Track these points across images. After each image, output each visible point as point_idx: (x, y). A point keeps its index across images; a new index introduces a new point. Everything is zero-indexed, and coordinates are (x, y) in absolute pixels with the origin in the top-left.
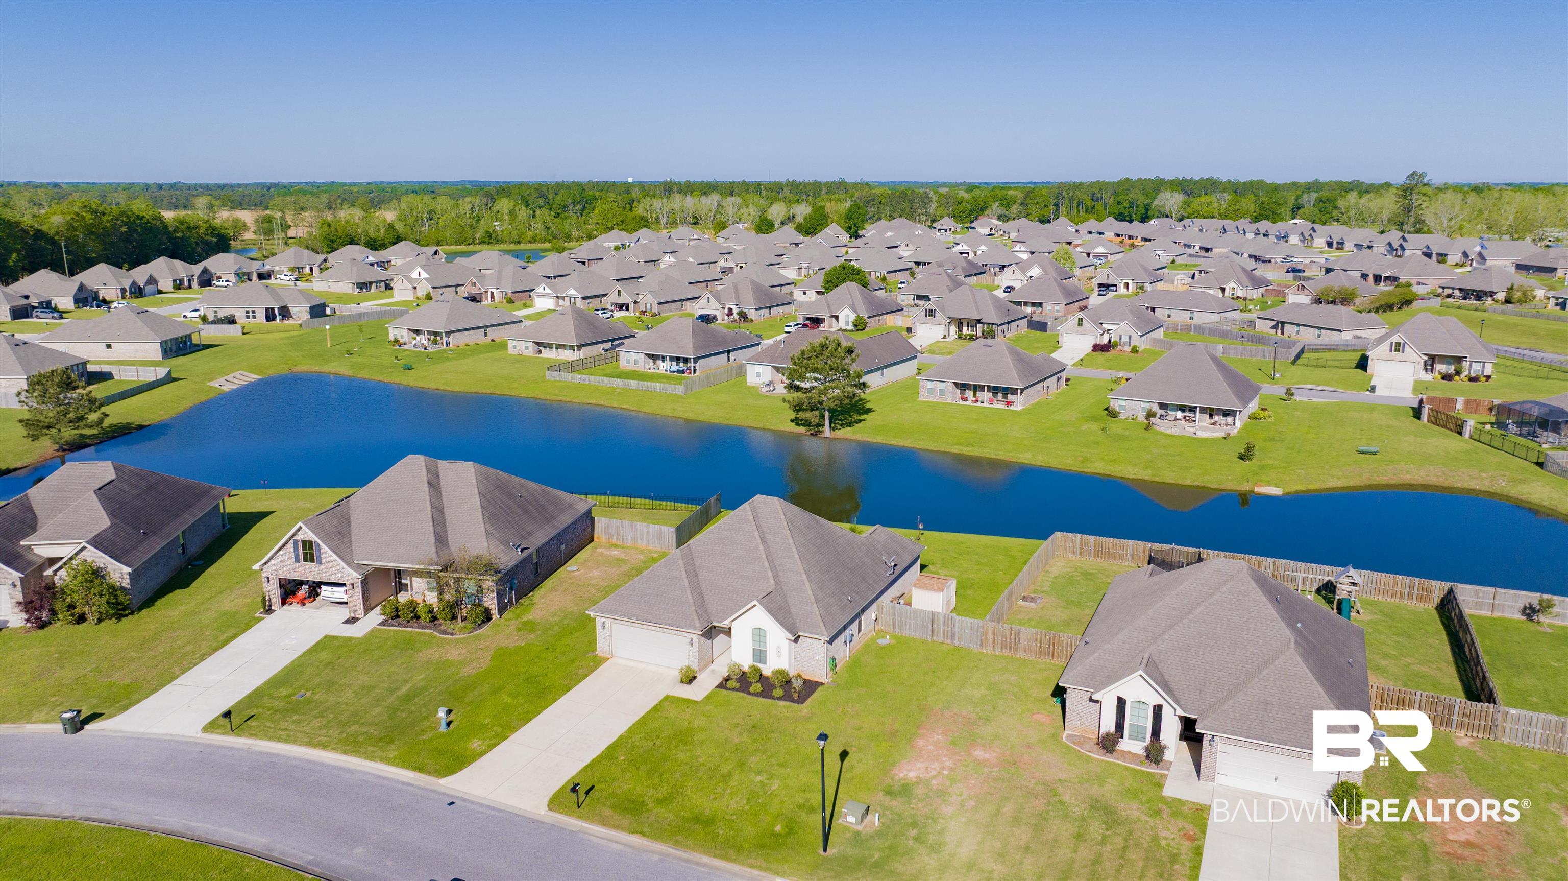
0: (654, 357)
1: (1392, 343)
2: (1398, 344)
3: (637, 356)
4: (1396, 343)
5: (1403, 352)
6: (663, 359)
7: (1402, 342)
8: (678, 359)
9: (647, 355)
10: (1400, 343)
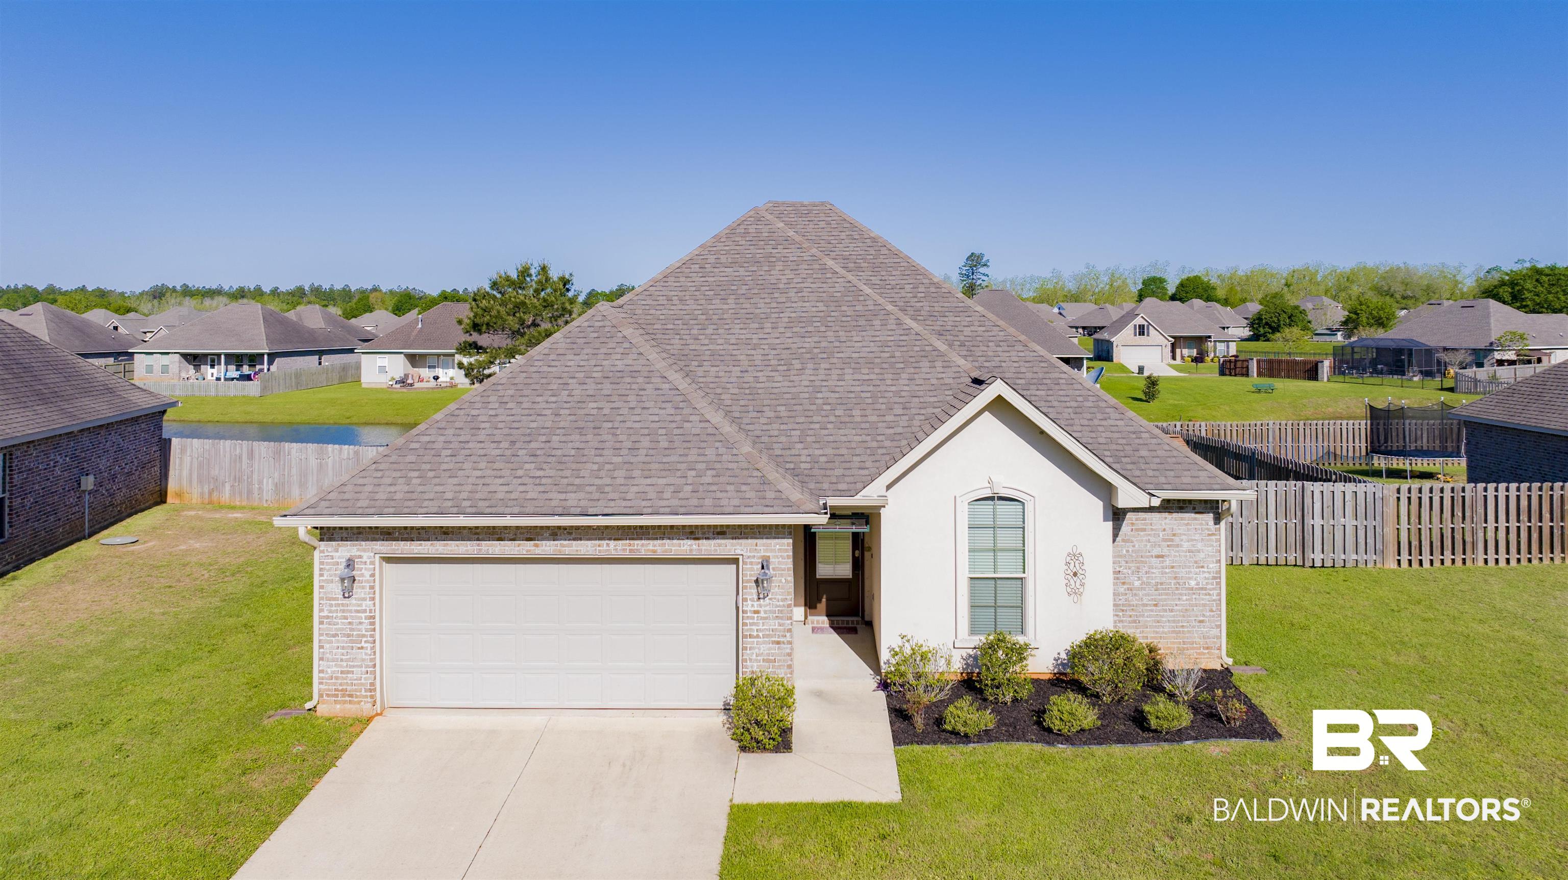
0: (195, 360)
1: (1135, 326)
2: (1142, 327)
3: (165, 360)
4: (1140, 326)
5: (1148, 335)
6: (213, 360)
7: (1146, 324)
8: (237, 359)
9: (185, 356)
10: (1144, 326)
